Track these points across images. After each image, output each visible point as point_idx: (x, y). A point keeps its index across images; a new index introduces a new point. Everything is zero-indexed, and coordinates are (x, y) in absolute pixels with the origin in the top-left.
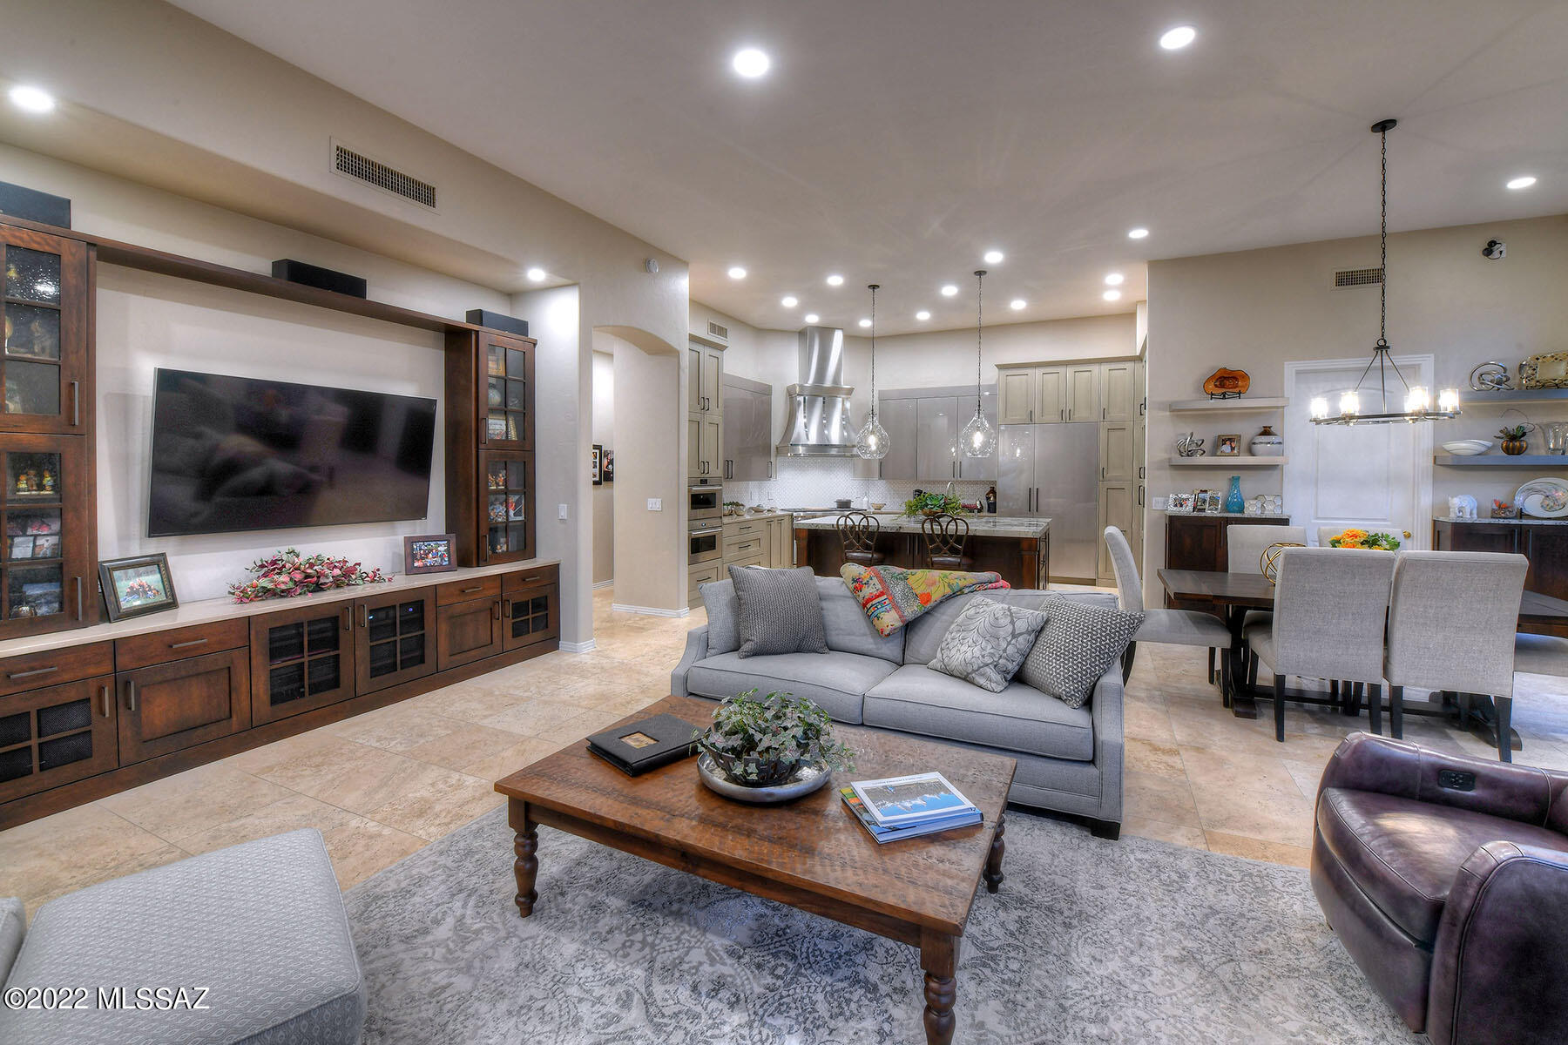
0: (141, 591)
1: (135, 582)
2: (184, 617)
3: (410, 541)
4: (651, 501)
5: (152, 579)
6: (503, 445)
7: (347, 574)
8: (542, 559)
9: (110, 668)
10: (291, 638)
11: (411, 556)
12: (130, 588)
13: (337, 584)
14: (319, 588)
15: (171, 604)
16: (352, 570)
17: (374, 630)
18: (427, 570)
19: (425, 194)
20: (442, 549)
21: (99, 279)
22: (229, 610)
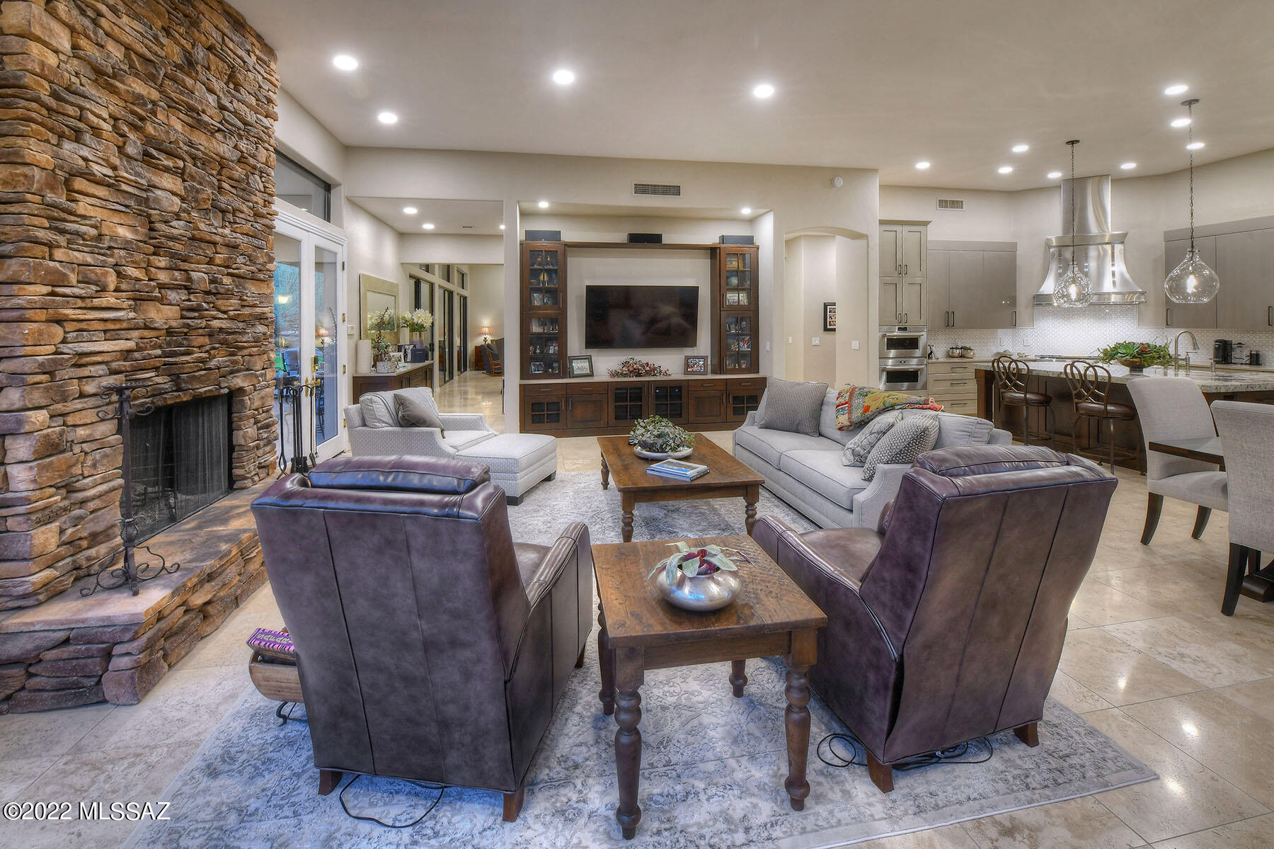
0: (582, 368)
1: (580, 365)
2: (596, 379)
3: (687, 358)
4: (854, 342)
5: (586, 364)
6: (737, 308)
7: (653, 371)
8: (761, 375)
9: (564, 393)
10: (624, 393)
11: (687, 365)
12: (579, 366)
13: (648, 373)
14: (639, 375)
15: (591, 375)
16: (655, 369)
17: (657, 397)
18: (693, 373)
19: (675, 190)
20: (701, 363)
21: (568, 254)
22: (607, 378)
